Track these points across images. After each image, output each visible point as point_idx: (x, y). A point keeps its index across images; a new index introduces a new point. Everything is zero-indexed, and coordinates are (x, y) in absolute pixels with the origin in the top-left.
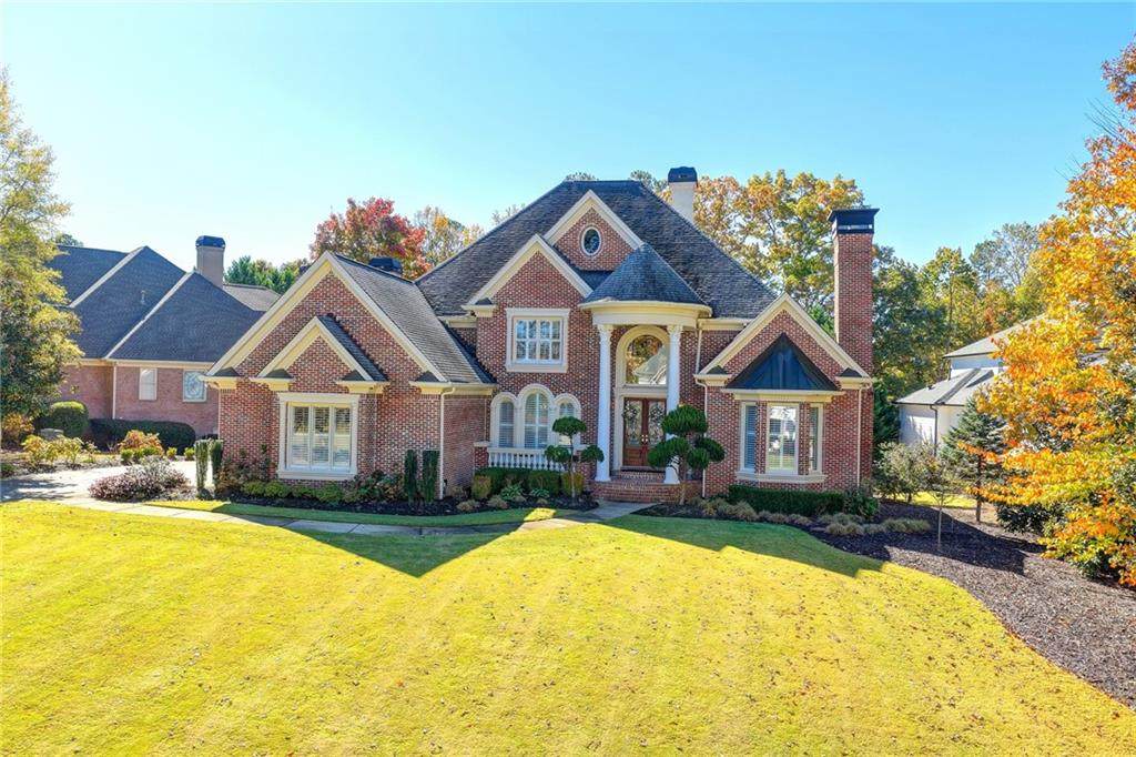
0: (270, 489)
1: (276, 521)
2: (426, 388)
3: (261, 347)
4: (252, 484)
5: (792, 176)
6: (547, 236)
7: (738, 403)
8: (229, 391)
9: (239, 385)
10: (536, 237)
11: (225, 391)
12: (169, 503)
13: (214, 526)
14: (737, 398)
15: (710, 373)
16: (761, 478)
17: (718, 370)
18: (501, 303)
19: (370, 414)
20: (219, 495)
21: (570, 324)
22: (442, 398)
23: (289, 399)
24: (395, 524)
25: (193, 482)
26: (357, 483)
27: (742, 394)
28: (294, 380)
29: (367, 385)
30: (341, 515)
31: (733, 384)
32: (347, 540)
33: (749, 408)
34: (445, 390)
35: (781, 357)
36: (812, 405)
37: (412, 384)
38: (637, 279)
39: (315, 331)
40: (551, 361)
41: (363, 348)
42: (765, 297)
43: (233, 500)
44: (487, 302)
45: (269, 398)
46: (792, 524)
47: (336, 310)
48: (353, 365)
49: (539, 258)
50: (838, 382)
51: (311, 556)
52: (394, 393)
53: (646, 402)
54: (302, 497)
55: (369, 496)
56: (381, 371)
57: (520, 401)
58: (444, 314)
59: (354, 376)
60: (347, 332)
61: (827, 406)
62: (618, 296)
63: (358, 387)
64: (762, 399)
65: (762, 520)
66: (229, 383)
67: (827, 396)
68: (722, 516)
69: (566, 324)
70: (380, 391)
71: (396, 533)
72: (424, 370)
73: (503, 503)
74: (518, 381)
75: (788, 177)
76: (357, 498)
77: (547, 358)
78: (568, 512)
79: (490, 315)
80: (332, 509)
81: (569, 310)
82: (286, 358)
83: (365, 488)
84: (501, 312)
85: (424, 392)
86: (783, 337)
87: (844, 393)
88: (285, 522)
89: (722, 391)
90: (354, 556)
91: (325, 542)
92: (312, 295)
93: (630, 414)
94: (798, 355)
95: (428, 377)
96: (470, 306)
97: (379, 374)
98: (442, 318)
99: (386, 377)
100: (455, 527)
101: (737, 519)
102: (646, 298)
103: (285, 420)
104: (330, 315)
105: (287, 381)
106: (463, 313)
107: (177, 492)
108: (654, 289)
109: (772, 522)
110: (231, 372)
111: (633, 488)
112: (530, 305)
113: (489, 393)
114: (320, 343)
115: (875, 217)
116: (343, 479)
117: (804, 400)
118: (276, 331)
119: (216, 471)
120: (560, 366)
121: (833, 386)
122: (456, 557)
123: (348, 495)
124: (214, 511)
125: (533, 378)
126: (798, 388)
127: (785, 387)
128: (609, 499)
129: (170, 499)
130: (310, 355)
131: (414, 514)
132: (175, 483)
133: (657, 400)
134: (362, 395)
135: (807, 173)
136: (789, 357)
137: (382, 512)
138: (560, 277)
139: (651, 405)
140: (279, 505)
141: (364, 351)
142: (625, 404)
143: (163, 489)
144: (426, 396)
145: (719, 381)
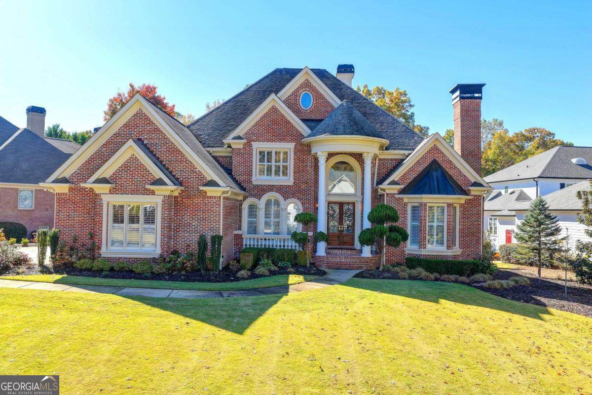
0: (97, 265)
1: (108, 289)
2: (211, 191)
3: (88, 162)
4: (82, 261)
5: (372, 88)
6: (279, 95)
7: (406, 204)
8: (63, 194)
9: (71, 189)
10: (273, 96)
11: (59, 194)
12: (18, 277)
13: (59, 295)
14: (406, 200)
15: (389, 184)
16: (423, 252)
17: (393, 183)
18: (249, 138)
19: (170, 210)
20: (57, 270)
21: (295, 153)
22: (222, 199)
23: (109, 200)
24: (200, 290)
25: (35, 260)
26: (163, 259)
27: (409, 198)
28: (114, 186)
29: (170, 189)
30: (156, 283)
31: (402, 192)
32: (171, 304)
33: (414, 208)
34: (224, 193)
35: (435, 174)
36: (455, 205)
37: (201, 188)
38: (345, 121)
39: (130, 150)
40: (281, 177)
41: (164, 163)
42: (416, 138)
43: (68, 273)
44: (239, 138)
45: (94, 198)
46: (456, 281)
47: (144, 137)
48: (158, 174)
49: (274, 110)
50: (469, 190)
51: (147, 319)
52: (187, 194)
53: (341, 205)
54: (122, 270)
55: (173, 269)
56: (177, 179)
57: (262, 203)
58: (208, 147)
59: (160, 182)
60: (152, 152)
61: (461, 206)
62: (334, 132)
63: (163, 190)
64: (424, 201)
65: (436, 279)
66: (64, 188)
67: (463, 199)
68: (412, 278)
69: (292, 153)
70: (176, 194)
71: (204, 297)
72: (209, 179)
73: (267, 273)
74: (261, 191)
75: (370, 89)
76: (164, 270)
77: (279, 175)
78: (312, 277)
79: (241, 146)
80: (146, 278)
81: (295, 144)
82: (108, 170)
83: (169, 262)
84: (249, 144)
85: (209, 194)
86: (435, 161)
87: (472, 197)
88: (116, 290)
89: (396, 196)
90: (182, 317)
91: (153, 306)
92: (126, 125)
93: (331, 212)
94: (444, 174)
95: (212, 183)
96: (228, 140)
97: (177, 182)
98: (208, 149)
99: (181, 184)
100: (244, 290)
101: (421, 279)
102: (352, 134)
103: (107, 215)
104: (139, 140)
105: (108, 186)
106: (222, 145)
107: (22, 269)
108: (357, 128)
109: (444, 281)
110: (64, 180)
111: (343, 260)
112: (269, 140)
113: (241, 198)
114: (133, 159)
115: (483, 88)
116: (151, 257)
117: (450, 201)
118: (99, 150)
119: (53, 252)
120: (288, 180)
121: (465, 193)
122: (260, 315)
123: (156, 269)
124: (56, 282)
125: (271, 188)
126: (448, 194)
127: (439, 193)
128: (329, 267)
129: (18, 274)
130: (126, 167)
131: (209, 281)
132: (21, 261)
133: (348, 203)
134: (165, 196)
135: (380, 87)
136: (439, 173)
137: (185, 280)
138: (288, 122)
139: (346, 207)
140: (106, 277)
141: (164, 166)
142: (328, 207)
143: (12, 266)
144: (211, 197)
145: (395, 189)
